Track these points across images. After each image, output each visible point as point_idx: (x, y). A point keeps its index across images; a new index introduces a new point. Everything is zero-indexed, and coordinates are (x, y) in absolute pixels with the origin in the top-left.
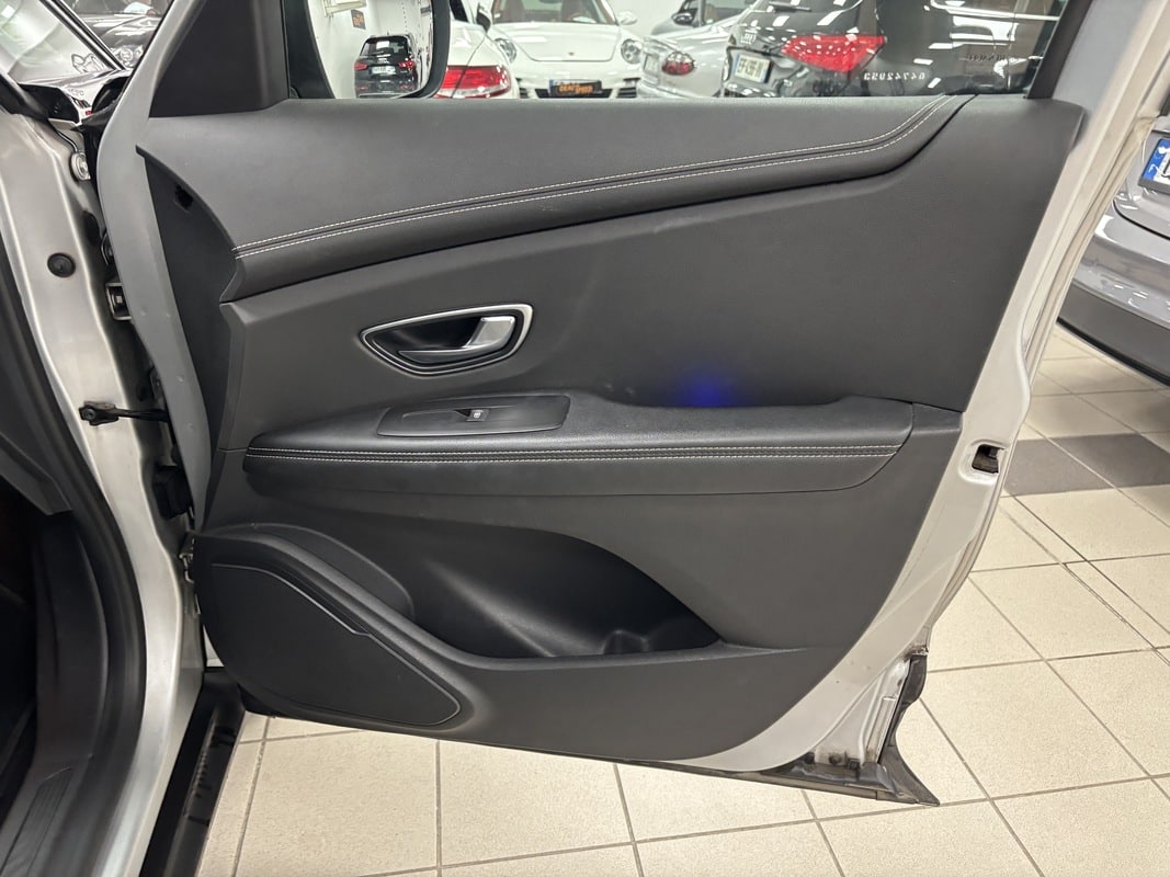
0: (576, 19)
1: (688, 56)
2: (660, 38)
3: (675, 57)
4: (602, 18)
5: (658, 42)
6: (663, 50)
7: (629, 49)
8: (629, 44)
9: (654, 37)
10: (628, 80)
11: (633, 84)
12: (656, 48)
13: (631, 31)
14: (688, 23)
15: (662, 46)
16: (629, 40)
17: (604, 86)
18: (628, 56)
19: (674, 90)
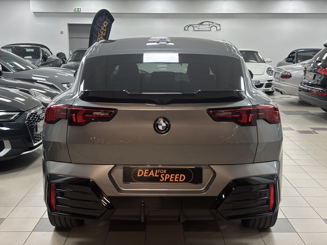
0: (249, 61)
1: (289, 73)
2: (280, 67)
3: (285, 73)
4: (259, 60)
5: (279, 69)
6: (281, 71)
7: (269, 71)
8: (270, 69)
9: (278, 67)
10: (268, 81)
11: (271, 82)
12: (278, 70)
13: (270, 65)
14: (291, 62)
15: (281, 70)
16: (269, 68)
17: (261, 83)
18: (269, 73)
19: (285, 83)
